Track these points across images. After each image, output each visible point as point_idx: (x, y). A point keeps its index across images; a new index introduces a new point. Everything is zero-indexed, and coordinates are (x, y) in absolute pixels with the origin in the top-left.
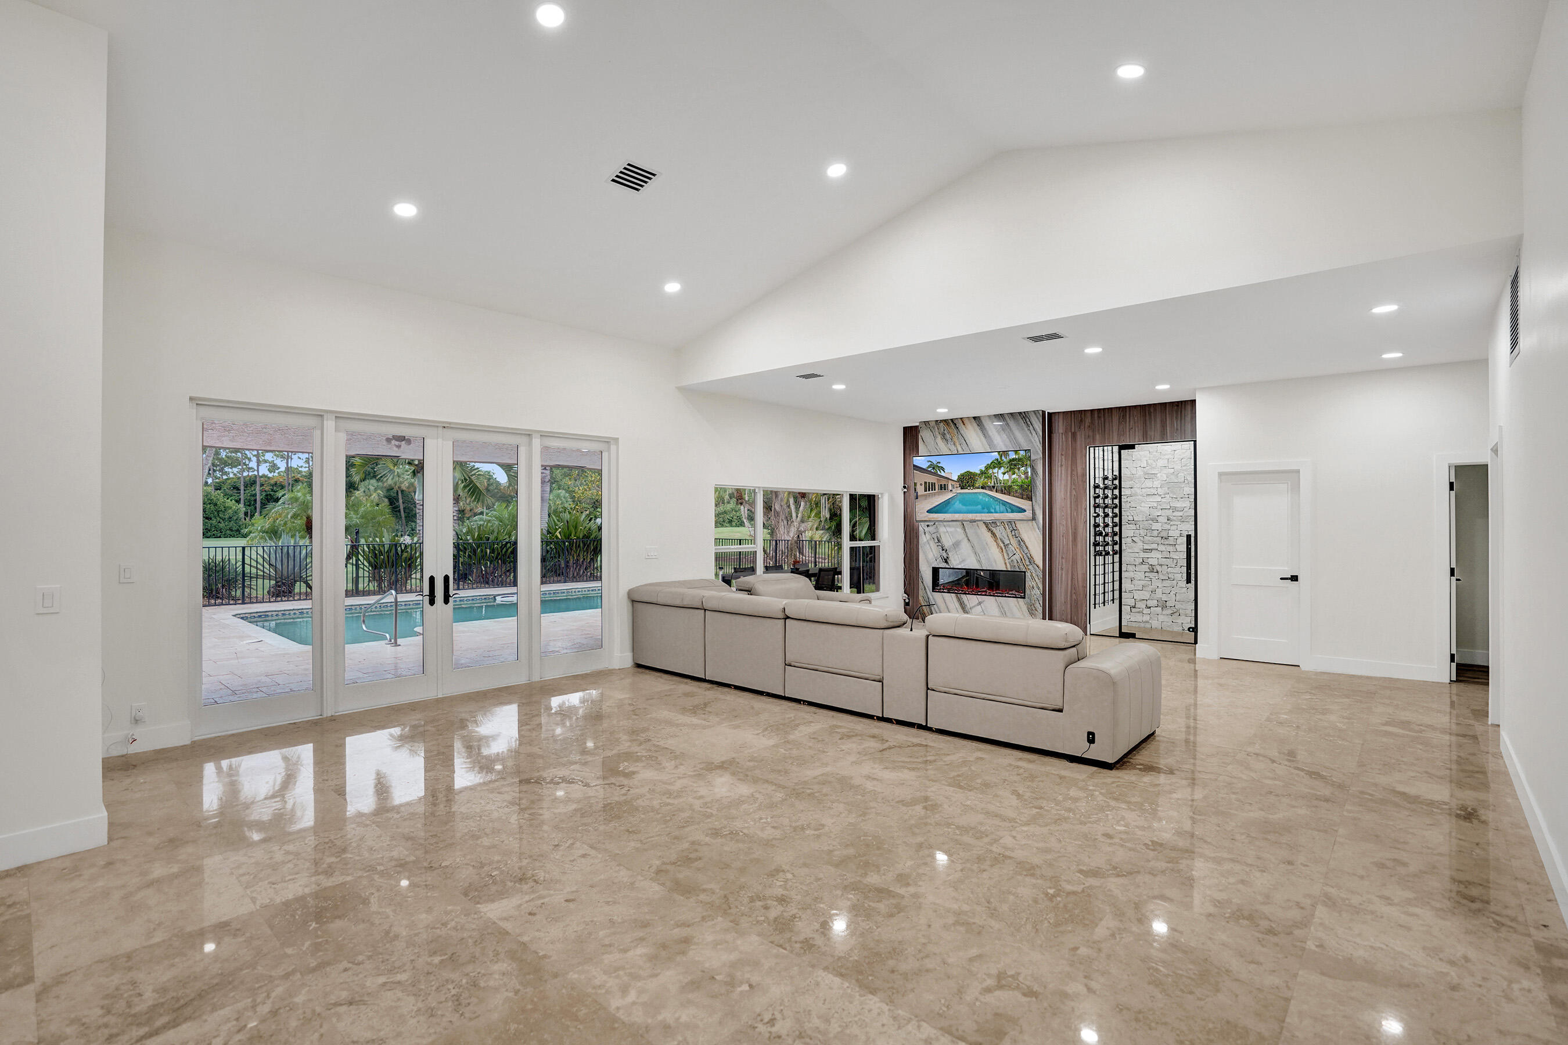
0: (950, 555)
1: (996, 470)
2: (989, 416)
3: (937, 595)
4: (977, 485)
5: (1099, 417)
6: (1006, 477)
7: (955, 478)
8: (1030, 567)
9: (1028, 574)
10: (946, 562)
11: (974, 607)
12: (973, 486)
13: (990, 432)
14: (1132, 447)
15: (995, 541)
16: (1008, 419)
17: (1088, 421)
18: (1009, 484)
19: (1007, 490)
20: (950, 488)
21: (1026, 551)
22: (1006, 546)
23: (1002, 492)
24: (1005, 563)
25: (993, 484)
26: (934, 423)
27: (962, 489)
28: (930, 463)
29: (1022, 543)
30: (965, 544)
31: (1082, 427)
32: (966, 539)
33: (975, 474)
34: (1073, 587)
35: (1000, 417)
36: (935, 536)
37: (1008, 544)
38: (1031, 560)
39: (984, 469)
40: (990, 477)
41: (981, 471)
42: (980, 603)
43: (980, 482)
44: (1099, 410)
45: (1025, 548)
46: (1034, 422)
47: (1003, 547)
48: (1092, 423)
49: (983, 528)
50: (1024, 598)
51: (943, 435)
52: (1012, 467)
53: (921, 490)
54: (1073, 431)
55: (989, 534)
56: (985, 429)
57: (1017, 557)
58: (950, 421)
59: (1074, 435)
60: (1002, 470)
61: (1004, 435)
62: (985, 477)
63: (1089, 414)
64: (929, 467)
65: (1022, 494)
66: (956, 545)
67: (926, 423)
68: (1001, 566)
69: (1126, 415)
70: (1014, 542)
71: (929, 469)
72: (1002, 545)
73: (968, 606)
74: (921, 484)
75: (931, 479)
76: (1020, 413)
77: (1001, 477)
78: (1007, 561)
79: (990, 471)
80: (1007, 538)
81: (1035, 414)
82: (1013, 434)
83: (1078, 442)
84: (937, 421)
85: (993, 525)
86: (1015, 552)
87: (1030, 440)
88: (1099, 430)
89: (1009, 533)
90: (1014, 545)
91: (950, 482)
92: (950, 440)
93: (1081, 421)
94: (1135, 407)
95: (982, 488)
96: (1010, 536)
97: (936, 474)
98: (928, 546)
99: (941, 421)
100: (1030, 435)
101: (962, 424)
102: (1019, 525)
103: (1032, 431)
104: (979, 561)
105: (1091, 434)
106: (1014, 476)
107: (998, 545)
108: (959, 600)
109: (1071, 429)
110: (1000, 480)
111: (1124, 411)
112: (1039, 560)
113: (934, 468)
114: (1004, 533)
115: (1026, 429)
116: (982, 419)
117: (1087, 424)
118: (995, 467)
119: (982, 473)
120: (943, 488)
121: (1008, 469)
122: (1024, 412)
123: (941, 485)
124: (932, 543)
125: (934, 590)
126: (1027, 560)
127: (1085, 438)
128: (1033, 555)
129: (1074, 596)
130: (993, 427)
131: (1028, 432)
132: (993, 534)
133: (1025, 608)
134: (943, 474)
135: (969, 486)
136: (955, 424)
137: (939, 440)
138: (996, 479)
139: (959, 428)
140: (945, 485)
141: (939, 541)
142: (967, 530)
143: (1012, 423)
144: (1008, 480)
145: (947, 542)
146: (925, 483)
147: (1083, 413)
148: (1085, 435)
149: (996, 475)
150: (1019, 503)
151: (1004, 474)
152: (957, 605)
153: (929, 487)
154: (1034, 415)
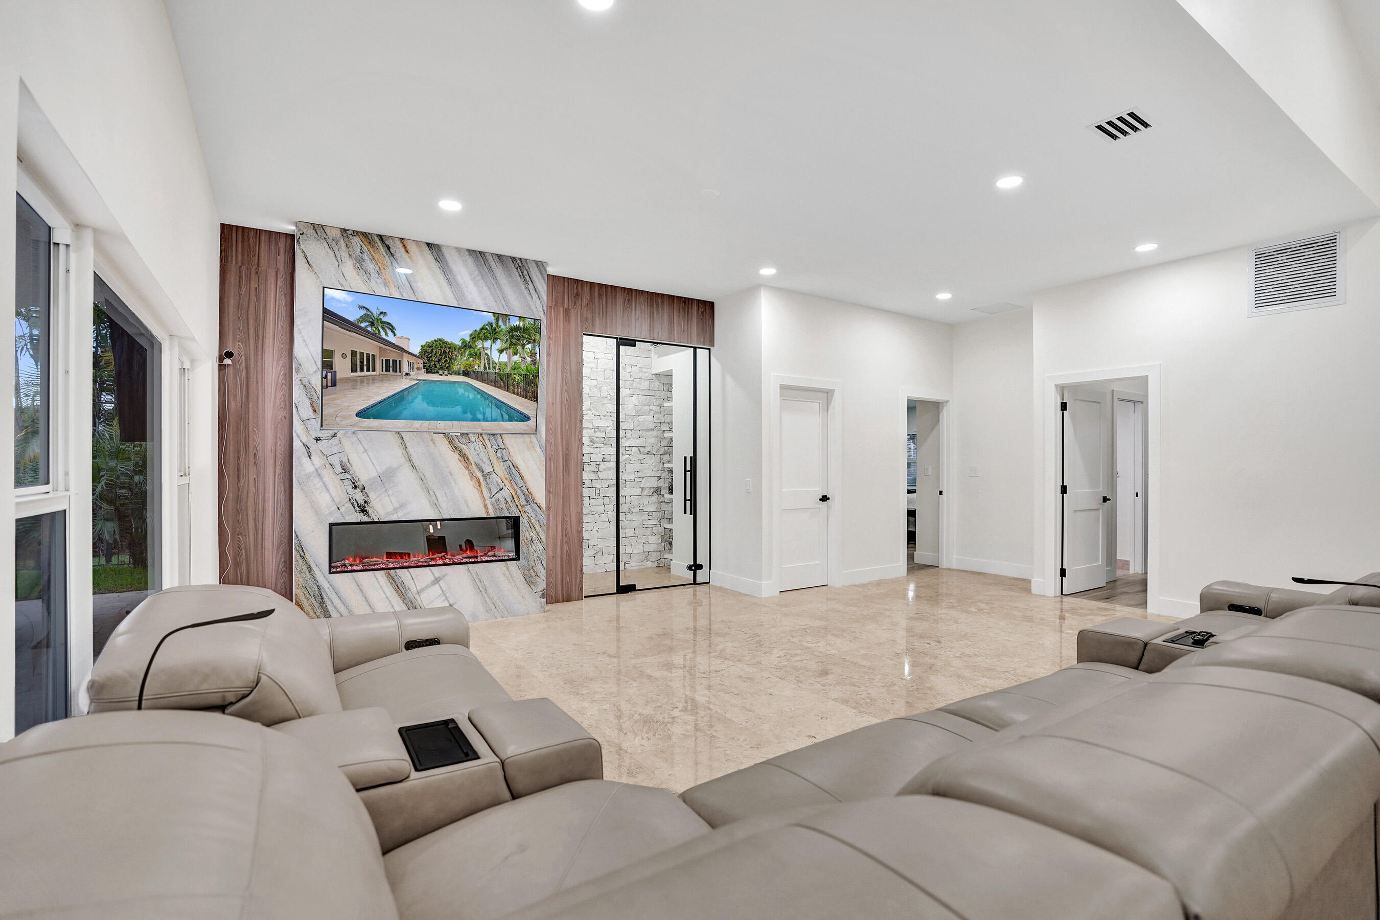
0: (372, 496)
1: (487, 344)
2: (458, 250)
3: (338, 578)
4: (456, 368)
5: (600, 295)
6: (504, 358)
7: (416, 350)
8: (527, 508)
9: (524, 522)
10: (364, 511)
11: (423, 590)
12: (449, 370)
13: (459, 278)
14: (631, 343)
15: (467, 468)
16: (492, 263)
17: (586, 296)
18: (508, 370)
19: (503, 380)
20: (405, 368)
21: (521, 483)
22: (486, 476)
23: (495, 384)
24: (485, 506)
25: (482, 369)
26: (338, 233)
27: (428, 372)
28: (363, 312)
29: (514, 471)
30: (406, 476)
31: (579, 303)
32: (408, 464)
33: (451, 347)
34: (565, 534)
35: (479, 256)
36: (335, 460)
37: (489, 473)
38: (529, 498)
39: (468, 339)
40: (477, 355)
41: (464, 341)
42: (437, 581)
43: (461, 362)
44: (600, 285)
45: (518, 479)
46: (535, 279)
47: (482, 479)
48: (591, 299)
49: (443, 446)
50: (518, 559)
51: (359, 264)
52: (514, 341)
53: (342, 367)
54: (566, 306)
55: (456, 456)
56: (451, 270)
57: (506, 493)
58: (377, 239)
59: (567, 312)
60: (498, 344)
61: (485, 289)
62: (471, 355)
63: (587, 288)
64: (362, 319)
65: (525, 390)
66: (386, 478)
67: (318, 229)
68: (477, 511)
69: (632, 299)
70: (500, 468)
71: (363, 325)
72: (479, 475)
73: (414, 589)
74: (344, 356)
75: (367, 346)
76: (513, 259)
77: (495, 356)
78: (488, 502)
79: (479, 344)
80: (487, 462)
81: (538, 267)
82: (501, 289)
83: (573, 323)
84: (345, 230)
85: (463, 440)
86: (502, 485)
87: (529, 306)
88: (599, 314)
89: (492, 453)
90: (500, 473)
91: (405, 354)
92: (374, 275)
93: (577, 294)
94: (642, 292)
95: (466, 374)
96: (494, 460)
97: (376, 337)
98: (317, 480)
99: (356, 233)
100: (529, 298)
101: (402, 250)
102: (510, 441)
103: (533, 292)
104: (436, 505)
105: (589, 315)
106: (516, 358)
107: (472, 475)
108: (393, 581)
109: (563, 304)
110: (494, 363)
111: (628, 292)
112: (540, 496)
113: (372, 324)
114: (482, 454)
115: (523, 287)
116: (444, 250)
117: (584, 301)
118: (486, 338)
119: (466, 345)
120: (392, 367)
121: (507, 345)
122: (521, 259)
123: (388, 361)
124: (328, 475)
125: (332, 570)
126: (522, 498)
127: (582, 322)
128: (532, 490)
129: (566, 547)
130: (463, 271)
131: (526, 292)
132: (464, 457)
133: (518, 576)
134: (391, 338)
135: (441, 368)
136: (389, 248)
137: (348, 266)
138: (488, 359)
139: (397, 255)
140: (395, 362)
141: (345, 470)
142: (410, 449)
143: (498, 271)
144: (506, 364)
145: (364, 472)
146: (354, 353)
147: (580, 283)
148: (582, 315)
149: (488, 352)
150: (521, 405)
151: (501, 351)
152: (389, 591)
153: (361, 363)
154: (536, 268)
